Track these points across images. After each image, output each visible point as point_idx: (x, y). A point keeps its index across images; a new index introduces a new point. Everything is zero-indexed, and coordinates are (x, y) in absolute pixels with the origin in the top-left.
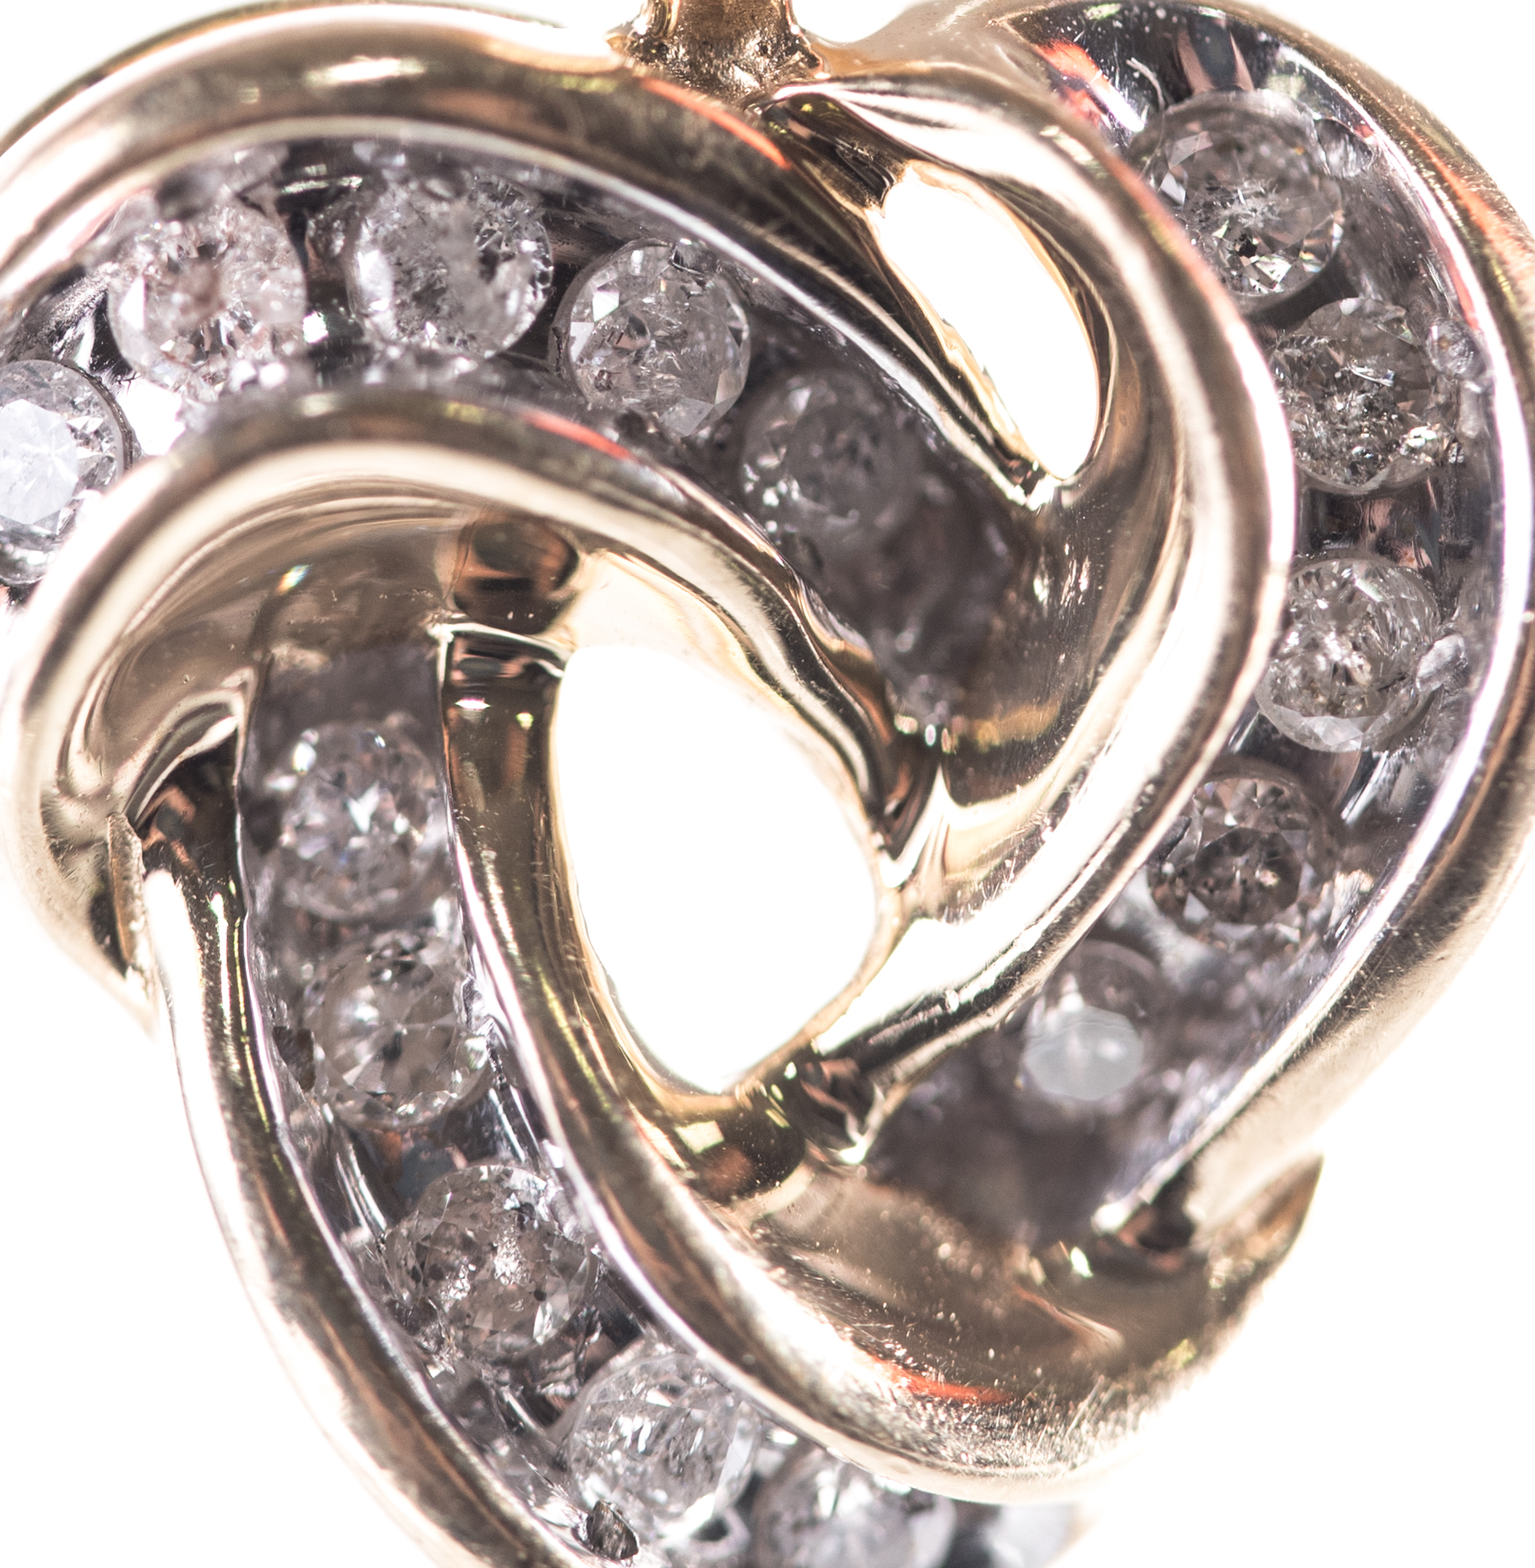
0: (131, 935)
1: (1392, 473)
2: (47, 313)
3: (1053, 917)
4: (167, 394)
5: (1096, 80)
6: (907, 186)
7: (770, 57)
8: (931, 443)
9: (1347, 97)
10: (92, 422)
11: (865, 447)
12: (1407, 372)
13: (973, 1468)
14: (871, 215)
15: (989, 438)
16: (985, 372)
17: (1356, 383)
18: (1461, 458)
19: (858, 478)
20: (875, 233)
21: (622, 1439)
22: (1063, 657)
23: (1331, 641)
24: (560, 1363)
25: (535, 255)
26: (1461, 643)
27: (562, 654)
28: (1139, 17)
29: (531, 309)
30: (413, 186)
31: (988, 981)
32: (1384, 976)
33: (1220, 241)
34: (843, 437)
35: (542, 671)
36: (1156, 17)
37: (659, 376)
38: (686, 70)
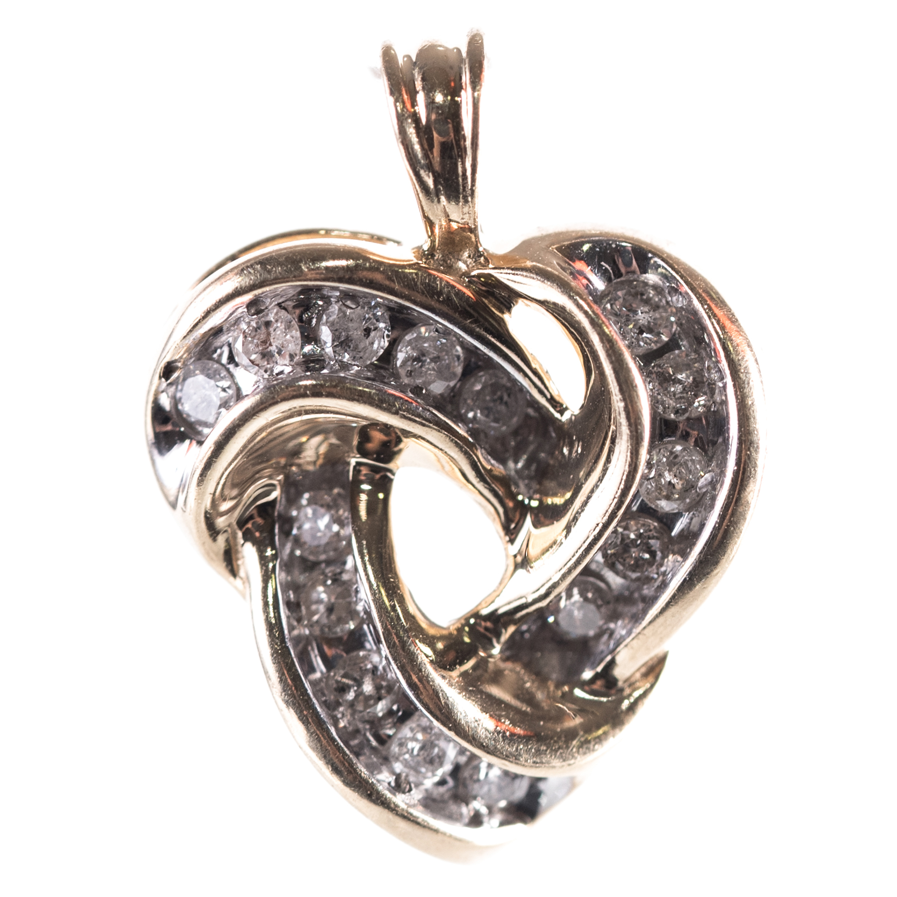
0: (238, 566)
1: (690, 413)
2: (211, 344)
3: (564, 570)
4: (252, 375)
5: (587, 270)
6: (520, 307)
7: (472, 259)
8: (528, 397)
9: (678, 277)
10: (225, 383)
11: (506, 398)
12: (698, 377)
13: (532, 764)
14: (506, 317)
15: (549, 396)
16: (547, 372)
17: (680, 382)
18: (716, 409)
19: (502, 408)
20: (507, 323)
21: (408, 750)
22: (572, 476)
23: (666, 474)
24: (387, 722)
25: (385, 328)
26: (713, 474)
27: (394, 470)
28: (606, 247)
29: (382, 348)
30: (341, 303)
31: (542, 591)
32: (684, 594)
33: (631, 329)
34: (499, 393)
35: (387, 477)
36: (612, 247)
37: (429, 372)
38: (441, 263)
